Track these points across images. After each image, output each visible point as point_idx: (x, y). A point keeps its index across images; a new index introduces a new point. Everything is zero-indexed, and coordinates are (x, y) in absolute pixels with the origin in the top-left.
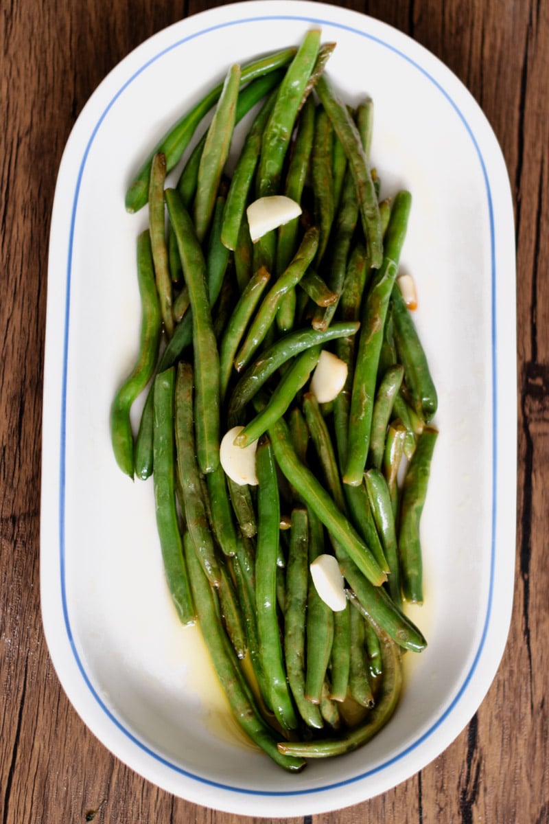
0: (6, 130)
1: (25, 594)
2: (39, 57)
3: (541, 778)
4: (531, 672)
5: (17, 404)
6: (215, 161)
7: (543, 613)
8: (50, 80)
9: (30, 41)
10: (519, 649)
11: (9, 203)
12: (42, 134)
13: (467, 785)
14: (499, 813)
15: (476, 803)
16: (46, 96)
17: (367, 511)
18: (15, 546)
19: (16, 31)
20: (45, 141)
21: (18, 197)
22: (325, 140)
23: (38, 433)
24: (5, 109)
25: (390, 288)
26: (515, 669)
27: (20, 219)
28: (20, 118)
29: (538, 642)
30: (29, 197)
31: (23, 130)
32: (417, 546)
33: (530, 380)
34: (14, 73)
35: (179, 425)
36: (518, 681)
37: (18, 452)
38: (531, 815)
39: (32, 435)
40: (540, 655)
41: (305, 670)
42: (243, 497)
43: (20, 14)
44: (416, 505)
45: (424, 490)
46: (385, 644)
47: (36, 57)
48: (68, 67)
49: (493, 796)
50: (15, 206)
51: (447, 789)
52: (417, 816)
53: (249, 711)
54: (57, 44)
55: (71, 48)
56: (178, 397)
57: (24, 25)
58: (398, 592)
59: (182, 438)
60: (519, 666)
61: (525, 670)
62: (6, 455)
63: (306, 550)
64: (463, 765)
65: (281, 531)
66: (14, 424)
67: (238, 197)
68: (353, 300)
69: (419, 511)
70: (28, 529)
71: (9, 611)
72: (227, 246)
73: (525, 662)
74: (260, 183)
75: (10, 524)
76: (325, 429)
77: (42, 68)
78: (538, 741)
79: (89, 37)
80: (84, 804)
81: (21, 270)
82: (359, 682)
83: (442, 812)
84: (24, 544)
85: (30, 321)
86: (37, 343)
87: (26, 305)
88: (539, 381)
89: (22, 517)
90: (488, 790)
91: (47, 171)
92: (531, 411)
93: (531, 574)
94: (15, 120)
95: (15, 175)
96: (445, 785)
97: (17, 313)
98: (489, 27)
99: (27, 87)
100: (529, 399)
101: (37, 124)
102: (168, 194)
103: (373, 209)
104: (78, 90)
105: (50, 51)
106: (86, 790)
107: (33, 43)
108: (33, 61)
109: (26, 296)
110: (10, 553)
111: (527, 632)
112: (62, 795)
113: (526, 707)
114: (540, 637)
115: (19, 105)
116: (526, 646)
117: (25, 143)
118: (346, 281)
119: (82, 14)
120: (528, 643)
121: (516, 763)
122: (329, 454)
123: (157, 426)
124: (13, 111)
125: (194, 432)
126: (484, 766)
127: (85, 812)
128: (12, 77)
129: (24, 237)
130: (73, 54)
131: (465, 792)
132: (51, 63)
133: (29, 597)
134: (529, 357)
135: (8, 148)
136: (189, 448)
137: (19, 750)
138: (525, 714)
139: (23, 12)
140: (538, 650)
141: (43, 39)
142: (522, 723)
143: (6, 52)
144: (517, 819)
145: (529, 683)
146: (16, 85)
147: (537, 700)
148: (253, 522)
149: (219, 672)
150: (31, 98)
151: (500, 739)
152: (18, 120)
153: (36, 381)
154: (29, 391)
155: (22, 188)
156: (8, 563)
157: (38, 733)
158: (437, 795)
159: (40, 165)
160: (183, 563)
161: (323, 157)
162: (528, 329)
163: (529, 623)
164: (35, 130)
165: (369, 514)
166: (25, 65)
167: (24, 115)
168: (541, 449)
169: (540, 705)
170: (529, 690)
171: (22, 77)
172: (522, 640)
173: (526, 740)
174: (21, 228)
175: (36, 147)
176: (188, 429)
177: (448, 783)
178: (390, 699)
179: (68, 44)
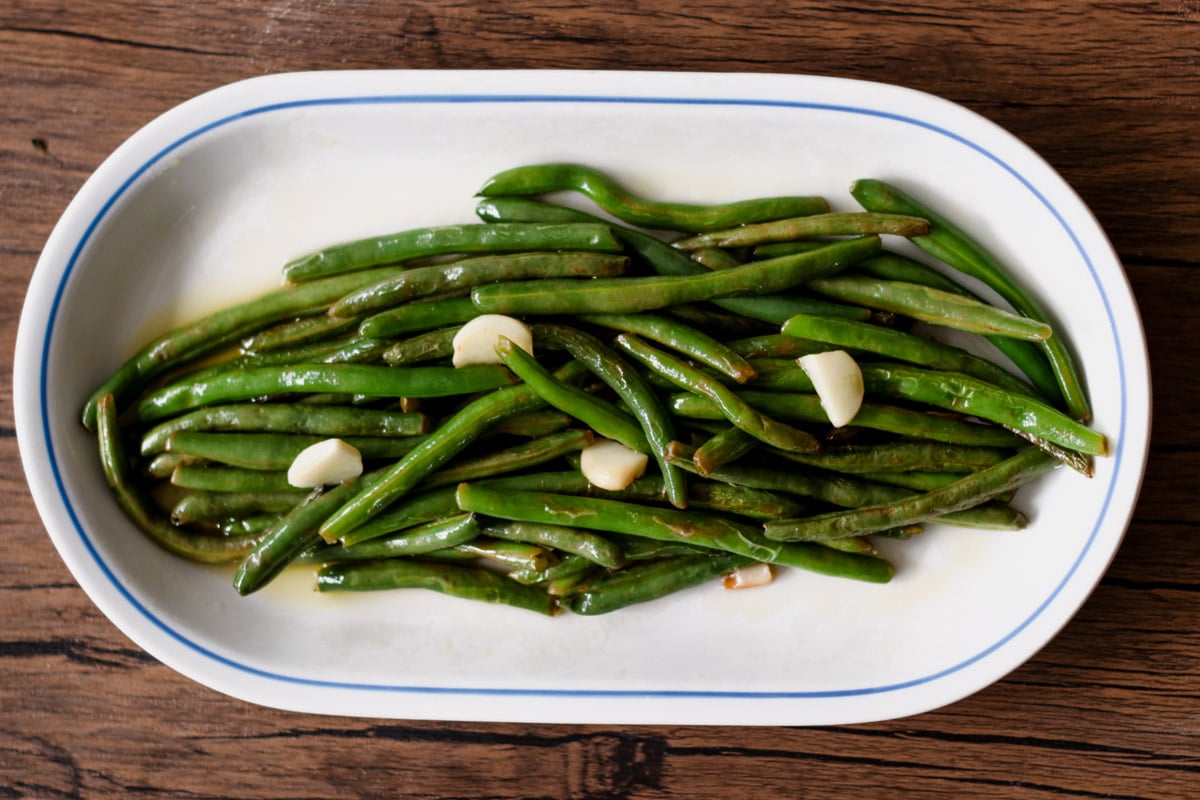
0: (981, 9)
1: (331, 51)
2: (1090, 53)
3: (103, 748)
4: (243, 737)
5: (591, 33)
6: (917, 306)
7: (323, 755)
8: (1056, 70)
9: (1114, 40)
10: (273, 722)
11: (876, 16)
12: (978, 61)
13: (92, 648)
14: (57, 691)
15: (68, 661)
16: (1033, 65)
17: (425, 516)
18: (396, 36)
19: (1128, 19)
20: (967, 65)
21: (886, 29)
22: (958, 462)
23: (553, 63)
24: (1011, 7)
25: (739, 551)
26: (246, 716)
27: (854, 32)
28: (1001, 29)
29: (282, 749)
30: (885, 44)
31: (983, 33)
32: (390, 585)
33: (641, 744)
34: (1065, 19)
35: (538, 257)
36: (230, 720)
37: (525, 37)
38: (54, 734)
39: (550, 56)
40: (265, 750)
41: (214, 431)
42: (436, 347)
43: (1152, 25)
44: (443, 583)
45: (467, 595)
46: (256, 539)
47: (1088, 49)
48: (1075, 95)
49: (77, 683)
50: (872, 24)
51: (85, 621)
52: (50, 581)
53: (165, 357)
54: (1111, 79)
55: (1104, 98)
56: (575, 256)
57: (1136, 32)
58: (329, 558)
59: (518, 262)
60: (250, 721)
61: (245, 731)
62: (520, 21)
63: (371, 433)
64: (116, 644)
65: (397, 400)
66: (564, 31)
67: (860, 337)
68: (721, 498)
69: (436, 587)
70: (420, 53)
71: (308, 29)
72: (787, 323)
73: (256, 730)
74: (887, 369)
75: (426, 28)
76: (541, 459)
77: (1074, 58)
78: (152, 745)
79: (1121, 124)
80: (56, 136)
81: (780, 36)
82: (203, 505)
83: (55, 615)
84: (398, 49)
85: (708, 49)
86: (678, 59)
87: (731, 43)
88: (640, 757)
89: (436, 45)
90: (86, 678)
91: (924, 68)
92: (598, 744)
93: (374, 740)
94: (997, 21)
95: (916, 24)
96: (91, 619)
97: (718, 31)
98: (1148, 697)
99: (1045, 37)
100: (615, 742)
101: (991, 53)
102: (872, 239)
103: (848, 528)
104: (1043, 111)
105: (1099, 69)
106: (73, 138)
107: (1111, 45)
108: (1084, 44)
109: (744, 43)
110: (388, 29)
111: (296, 733)
112: (67, 106)
113: (195, 730)
114: (289, 750)
115: (1017, 27)
116: (276, 731)
117: (964, 37)
118: (746, 489)
119: (1155, 113)
120: (282, 735)
121: (122, 715)
122: (504, 465)
123: (539, 228)
124: (1009, 18)
125: (528, 278)
126: (117, 673)
127: (45, 137)
128: (1059, 16)
129: (829, 39)
130: (1097, 102)
131: (82, 645)
132: (1082, 71)
133: (327, 57)
134: (673, 743)
135: (954, 13)
136: (505, 273)
137: (123, 48)
138: (186, 729)
139: (1156, 28)
140: (271, 747)
141: (1117, 58)
142: (175, 725)
143: (1096, 6)
144: (48, 715)
145: (228, 735)
146: (1047, 22)
147: (204, 745)
148: (403, 360)
149: (217, 315)
150: (1030, 43)
151: (152, 693)
152: (996, 26)
153: (625, 60)
154: (611, 51)
155: (898, 35)
156: (373, 26)
157: (148, 73)
158: (78, 608)
159: (932, 59)
160: (362, 266)
161: (933, 458)
162: (713, 744)
163: (308, 736)
164: (982, 50)
165: (422, 520)
166: (1078, 34)
167: (1003, 35)
168: (545, 757)
169: (198, 748)
170: (218, 734)
171: (1060, 30)
172: (285, 727)
173: (153, 729)
174: (841, 34)
175: (958, 53)
176: (531, 270)
177: (94, 623)
178: (184, 546)
179: (1110, 95)
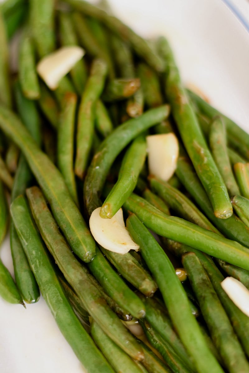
42: (130, 262)
136: (62, 244)
